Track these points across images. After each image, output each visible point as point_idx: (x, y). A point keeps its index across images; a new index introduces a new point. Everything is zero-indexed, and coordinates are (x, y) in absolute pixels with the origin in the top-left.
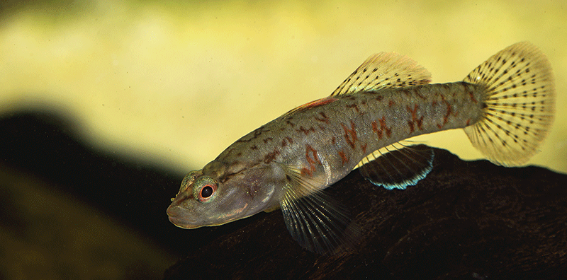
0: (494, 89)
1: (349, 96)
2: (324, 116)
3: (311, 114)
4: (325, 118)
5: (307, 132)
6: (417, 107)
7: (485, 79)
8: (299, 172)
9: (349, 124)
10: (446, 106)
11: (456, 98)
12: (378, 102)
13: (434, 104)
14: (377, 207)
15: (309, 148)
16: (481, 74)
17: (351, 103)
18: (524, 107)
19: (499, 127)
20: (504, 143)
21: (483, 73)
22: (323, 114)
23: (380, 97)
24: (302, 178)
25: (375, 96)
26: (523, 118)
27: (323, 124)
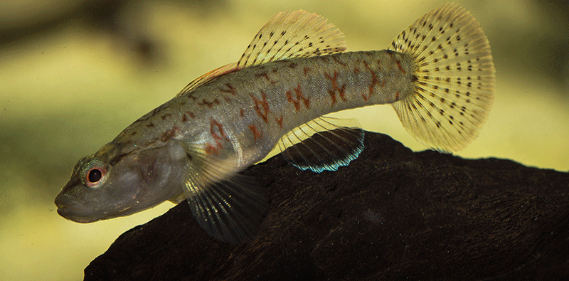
0: (423, 59)
1: (258, 66)
2: (230, 86)
3: (215, 87)
4: (231, 89)
5: (210, 105)
6: (336, 74)
7: (412, 47)
8: (203, 152)
9: (259, 94)
10: (370, 75)
11: (381, 66)
12: (291, 70)
13: (357, 71)
14: (302, 194)
15: (214, 123)
16: (406, 41)
17: (260, 72)
18: (459, 83)
19: (432, 105)
20: (438, 124)
21: (409, 40)
22: (228, 85)
23: (294, 64)
24: (208, 160)
25: (288, 64)
26: (458, 96)
27: (230, 95)
